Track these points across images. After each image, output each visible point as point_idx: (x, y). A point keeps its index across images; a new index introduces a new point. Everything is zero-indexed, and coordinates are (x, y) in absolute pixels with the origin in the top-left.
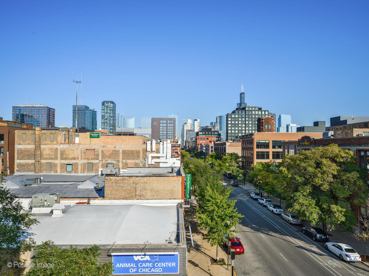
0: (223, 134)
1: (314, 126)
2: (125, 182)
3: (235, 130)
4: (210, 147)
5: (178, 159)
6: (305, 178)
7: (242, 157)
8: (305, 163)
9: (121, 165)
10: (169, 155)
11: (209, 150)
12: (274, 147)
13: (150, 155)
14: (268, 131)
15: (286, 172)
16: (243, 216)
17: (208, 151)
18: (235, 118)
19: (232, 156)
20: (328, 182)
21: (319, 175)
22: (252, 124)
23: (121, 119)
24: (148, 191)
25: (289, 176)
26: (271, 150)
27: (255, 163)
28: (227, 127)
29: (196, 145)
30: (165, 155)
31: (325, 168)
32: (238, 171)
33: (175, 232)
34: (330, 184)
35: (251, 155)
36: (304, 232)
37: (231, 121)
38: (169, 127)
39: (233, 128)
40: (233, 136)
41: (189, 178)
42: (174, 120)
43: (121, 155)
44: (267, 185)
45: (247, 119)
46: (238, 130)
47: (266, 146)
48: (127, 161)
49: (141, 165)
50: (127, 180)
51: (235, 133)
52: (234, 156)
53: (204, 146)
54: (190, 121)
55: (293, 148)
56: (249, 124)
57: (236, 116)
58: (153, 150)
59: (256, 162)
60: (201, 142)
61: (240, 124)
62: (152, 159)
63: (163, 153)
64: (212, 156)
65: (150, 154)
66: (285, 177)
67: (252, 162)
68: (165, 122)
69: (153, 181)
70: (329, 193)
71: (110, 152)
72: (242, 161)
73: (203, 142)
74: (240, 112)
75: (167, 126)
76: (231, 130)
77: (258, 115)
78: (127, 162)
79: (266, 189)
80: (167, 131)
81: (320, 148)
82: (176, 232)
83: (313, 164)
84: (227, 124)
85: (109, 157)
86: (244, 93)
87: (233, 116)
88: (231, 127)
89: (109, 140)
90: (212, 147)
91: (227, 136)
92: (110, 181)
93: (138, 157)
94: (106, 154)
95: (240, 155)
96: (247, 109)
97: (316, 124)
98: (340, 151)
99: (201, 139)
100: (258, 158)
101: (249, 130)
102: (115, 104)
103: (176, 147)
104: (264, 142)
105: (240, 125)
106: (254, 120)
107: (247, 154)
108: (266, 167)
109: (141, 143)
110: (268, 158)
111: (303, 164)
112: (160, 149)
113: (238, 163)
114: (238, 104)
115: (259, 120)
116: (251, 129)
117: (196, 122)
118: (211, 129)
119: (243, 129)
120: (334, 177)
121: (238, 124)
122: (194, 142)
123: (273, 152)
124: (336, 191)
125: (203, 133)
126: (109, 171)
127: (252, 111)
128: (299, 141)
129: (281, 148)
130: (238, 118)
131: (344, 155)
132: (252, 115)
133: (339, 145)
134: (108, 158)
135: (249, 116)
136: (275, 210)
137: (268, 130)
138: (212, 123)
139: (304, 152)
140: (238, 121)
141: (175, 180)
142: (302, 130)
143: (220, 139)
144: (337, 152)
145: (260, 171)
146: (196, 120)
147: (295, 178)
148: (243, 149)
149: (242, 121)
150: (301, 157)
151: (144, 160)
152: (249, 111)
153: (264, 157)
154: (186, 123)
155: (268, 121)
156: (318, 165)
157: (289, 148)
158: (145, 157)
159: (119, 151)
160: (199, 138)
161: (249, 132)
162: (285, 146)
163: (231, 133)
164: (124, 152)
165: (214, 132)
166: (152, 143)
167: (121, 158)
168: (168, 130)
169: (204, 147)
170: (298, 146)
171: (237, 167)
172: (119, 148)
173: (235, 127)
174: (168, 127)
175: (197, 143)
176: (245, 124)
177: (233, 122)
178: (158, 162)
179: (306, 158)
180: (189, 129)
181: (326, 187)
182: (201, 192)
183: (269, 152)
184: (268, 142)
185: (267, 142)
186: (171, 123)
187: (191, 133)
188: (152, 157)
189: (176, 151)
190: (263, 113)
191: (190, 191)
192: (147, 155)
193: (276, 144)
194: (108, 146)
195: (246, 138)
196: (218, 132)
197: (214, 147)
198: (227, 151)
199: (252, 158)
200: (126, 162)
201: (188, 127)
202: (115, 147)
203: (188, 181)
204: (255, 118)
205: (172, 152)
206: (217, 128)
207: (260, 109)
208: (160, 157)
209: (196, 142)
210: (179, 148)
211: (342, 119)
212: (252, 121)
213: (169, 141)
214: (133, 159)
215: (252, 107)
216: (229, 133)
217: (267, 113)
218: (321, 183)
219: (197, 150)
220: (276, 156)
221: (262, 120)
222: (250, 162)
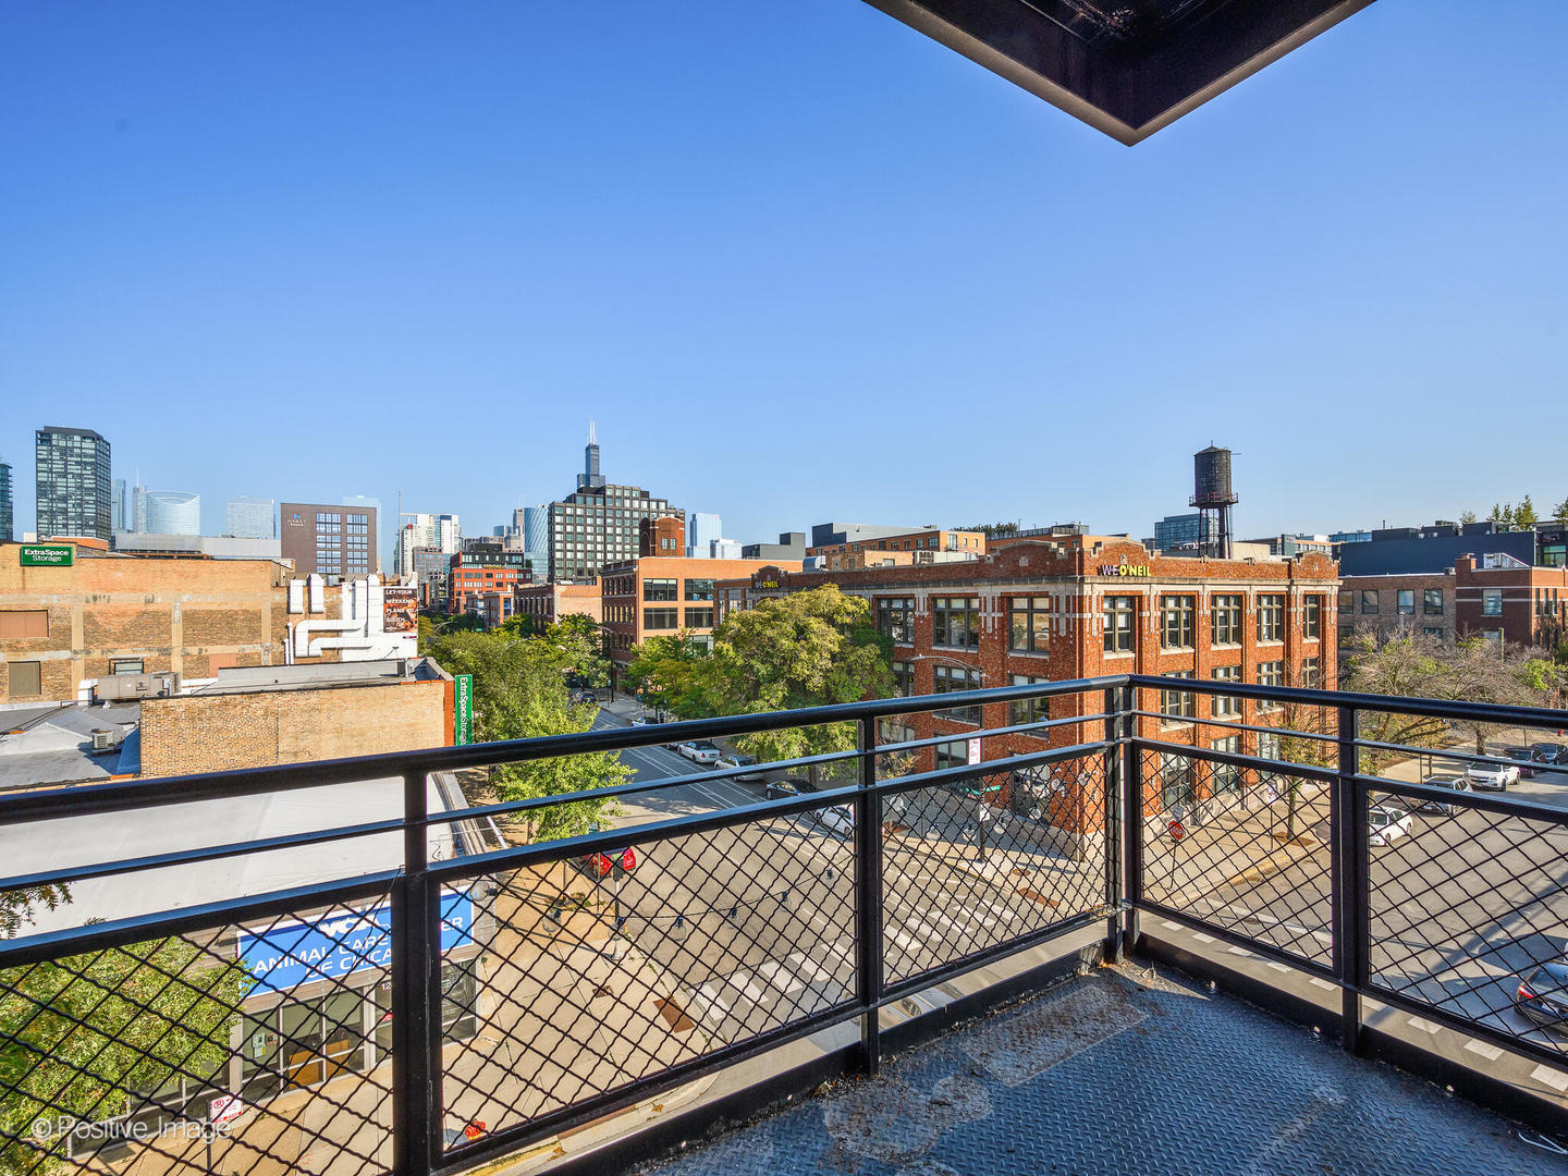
0: (537, 562)
1: (781, 543)
2: (232, 712)
3: (575, 551)
4: (502, 601)
5: (407, 634)
6: (774, 666)
7: (604, 624)
8: (773, 628)
9: (177, 664)
10: (377, 622)
11: (497, 609)
12: (688, 597)
13: (303, 627)
14: (668, 555)
15: (731, 653)
16: (635, 771)
17: (493, 613)
18: (574, 515)
19: (575, 624)
20: (821, 670)
21: (804, 655)
22: (623, 535)
23: (135, 502)
24: (325, 736)
25: (738, 664)
26: (681, 604)
27: (641, 641)
28: (551, 541)
29: (451, 594)
30: (360, 623)
31: (815, 640)
32: (594, 664)
33: (445, 838)
34: (826, 673)
35: (629, 620)
36: (769, 794)
37: (564, 524)
38: (353, 535)
39: (569, 546)
40: (569, 568)
41: (464, 687)
42: (371, 513)
43: (177, 630)
44: (677, 693)
45: (609, 521)
46: (585, 551)
47: (669, 593)
48: (204, 648)
49: (267, 659)
50: (239, 707)
51: (575, 559)
52: (581, 623)
53: (481, 597)
54: (424, 521)
55: (740, 596)
56: (614, 534)
57: (579, 511)
58: (314, 609)
59: (646, 638)
60: (468, 585)
61: (591, 534)
62: (310, 640)
63: (354, 618)
64: (509, 627)
65: (305, 622)
66: (728, 667)
67: (634, 639)
68: (337, 518)
69: (344, 702)
70: (824, 696)
71: (126, 620)
72: (603, 638)
73: (476, 587)
74: (590, 500)
75: (343, 534)
76: (565, 551)
77: (639, 510)
78: (204, 653)
79: (677, 704)
80: (344, 550)
81: (802, 593)
82: (450, 837)
83: (789, 629)
84: (551, 532)
85: (124, 637)
86: (596, 447)
87: (569, 511)
88: (564, 542)
89: (120, 574)
90: (507, 601)
91: (552, 568)
92: (168, 714)
93: (255, 633)
94: (108, 627)
95: (599, 620)
96: (609, 493)
97: (785, 539)
98: (843, 600)
99: (468, 576)
100: (648, 626)
101: (615, 552)
102: (104, 441)
103: (401, 596)
104: (665, 582)
105: (589, 538)
106: (628, 523)
107: (618, 615)
108: (671, 650)
109: (267, 586)
110: (674, 624)
111: (769, 632)
112: (344, 605)
113: (593, 642)
114: (581, 476)
115: (645, 525)
116: (622, 548)
117: (445, 522)
118: (501, 546)
119: (599, 547)
120: (833, 658)
121: (585, 533)
122: (443, 585)
123: (687, 610)
124: (836, 690)
125: (474, 558)
126: (129, 685)
127: (623, 498)
128: (754, 580)
129: (706, 599)
130: (585, 516)
131: (851, 608)
132: (623, 510)
133: (841, 588)
134: (118, 641)
135: (615, 514)
136: (698, 754)
137: (669, 552)
138: (499, 530)
139: (769, 602)
140: (585, 525)
141: (422, 693)
142: (754, 552)
143: (528, 576)
144: (838, 601)
145: (658, 659)
146: (449, 518)
147: (752, 667)
148: (606, 602)
149: (595, 525)
150: (765, 615)
151: (277, 644)
152: (614, 498)
153: (664, 623)
154: (410, 527)
155: (668, 528)
156: (801, 632)
157: (730, 597)
158: (283, 633)
159: (168, 615)
160: (460, 575)
161: (615, 556)
162: (720, 592)
163: (564, 559)
164: (189, 617)
165: (511, 555)
166: (309, 584)
167: (177, 640)
168: (350, 546)
169: (480, 600)
170: (751, 591)
171: (591, 653)
172: (169, 604)
173: (575, 542)
174: (348, 535)
175: (456, 590)
176: (605, 534)
177: (569, 529)
178: (334, 649)
179: (774, 618)
180: (424, 544)
181: (817, 682)
182: (506, 722)
183: (676, 610)
184: (674, 582)
185: (670, 582)
186: (362, 524)
187: (431, 556)
188: (309, 631)
189: (402, 610)
190: (654, 505)
191: (469, 723)
192: (289, 624)
193: (693, 589)
194: (114, 596)
195: (614, 573)
196: (522, 555)
197: (516, 601)
198: (558, 610)
199: (634, 628)
200: (200, 653)
201: (418, 539)
202: (148, 602)
203: (462, 694)
204: (631, 518)
205: (387, 615)
206: (518, 544)
207: (645, 495)
208: (341, 631)
209: (452, 586)
210: (411, 602)
211: (836, 531)
212: (623, 527)
213: (374, 579)
214: (234, 641)
215: (623, 489)
216: (558, 559)
217: (662, 506)
218: (808, 673)
219: (457, 610)
220: (694, 618)
221: (653, 525)
222: (626, 639)
